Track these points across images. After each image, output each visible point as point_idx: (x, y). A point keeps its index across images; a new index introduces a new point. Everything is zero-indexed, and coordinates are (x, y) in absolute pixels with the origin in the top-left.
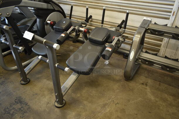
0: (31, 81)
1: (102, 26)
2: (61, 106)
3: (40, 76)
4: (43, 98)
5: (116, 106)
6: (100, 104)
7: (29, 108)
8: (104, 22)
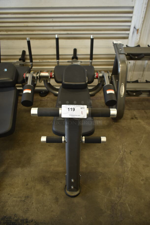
1: (58, 62)
2: (78, 192)
4: (42, 196)
5: (132, 155)
6: (115, 163)
7: (36, 224)
8: (60, 57)
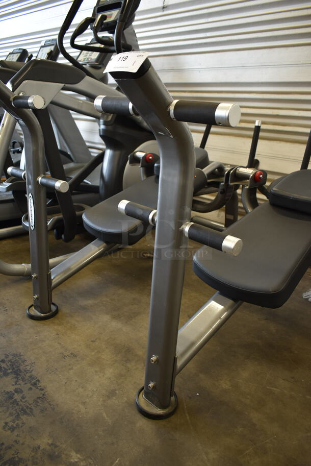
0: (60, 313)
3: (90, 302)
4: (96, 372)
7: (43, 398)
